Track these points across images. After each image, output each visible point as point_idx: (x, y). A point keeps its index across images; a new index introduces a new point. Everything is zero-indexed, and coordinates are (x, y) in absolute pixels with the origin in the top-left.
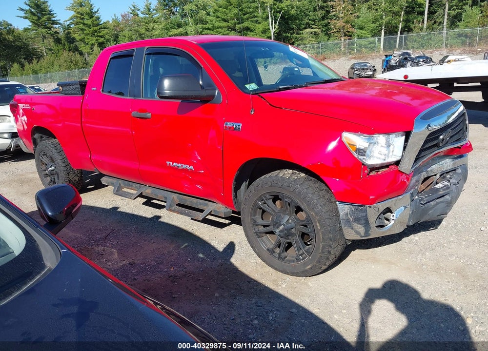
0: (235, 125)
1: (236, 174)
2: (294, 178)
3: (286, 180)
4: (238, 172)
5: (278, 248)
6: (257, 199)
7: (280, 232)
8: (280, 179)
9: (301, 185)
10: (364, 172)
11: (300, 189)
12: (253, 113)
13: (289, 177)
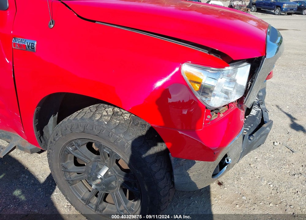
0: (27, 42)
1: (36, 110)
2: (116, 123)
3: (105, 126)
4: (39, 107)
5: (95, 197)
6: (67, 144)
7: (96, 185)
8: (96, 123)
9: (125, 133)
10: (206, 118)
11: (124, 140)
12: (52, 26)
13: (109, 122)
